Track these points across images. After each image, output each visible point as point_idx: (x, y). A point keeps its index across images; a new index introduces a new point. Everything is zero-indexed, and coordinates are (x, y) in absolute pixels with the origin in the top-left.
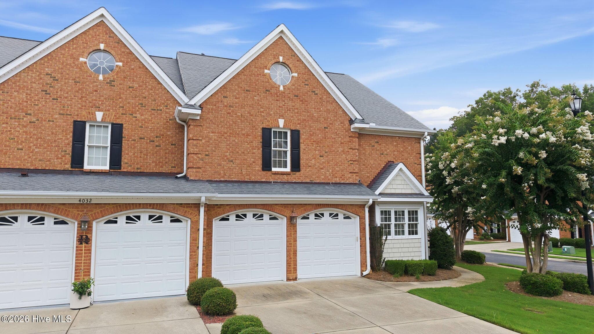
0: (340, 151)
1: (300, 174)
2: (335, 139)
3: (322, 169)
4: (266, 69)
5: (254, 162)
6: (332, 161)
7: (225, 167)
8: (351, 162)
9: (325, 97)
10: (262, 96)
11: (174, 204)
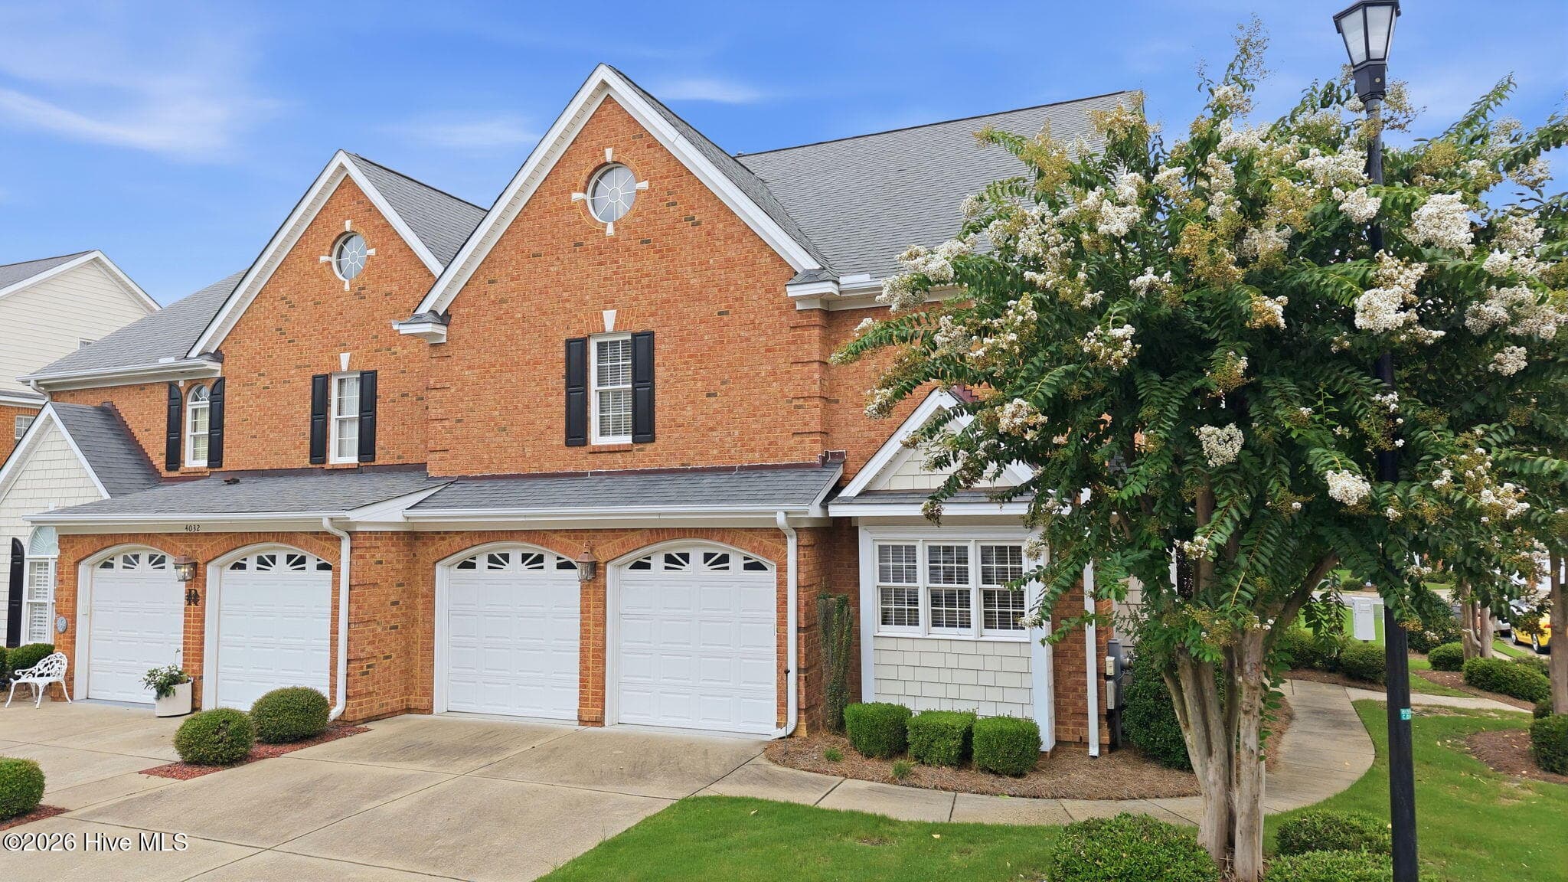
0: (763, 374)
1: (656, 449)
2: (748, 340)
3: (712, 429)
4: (576, 190)
5: (549, 428)
6: (741, 405)
7: (493, 445)
8: (796, 402)
9: (721, 226)
10: (566, 261)
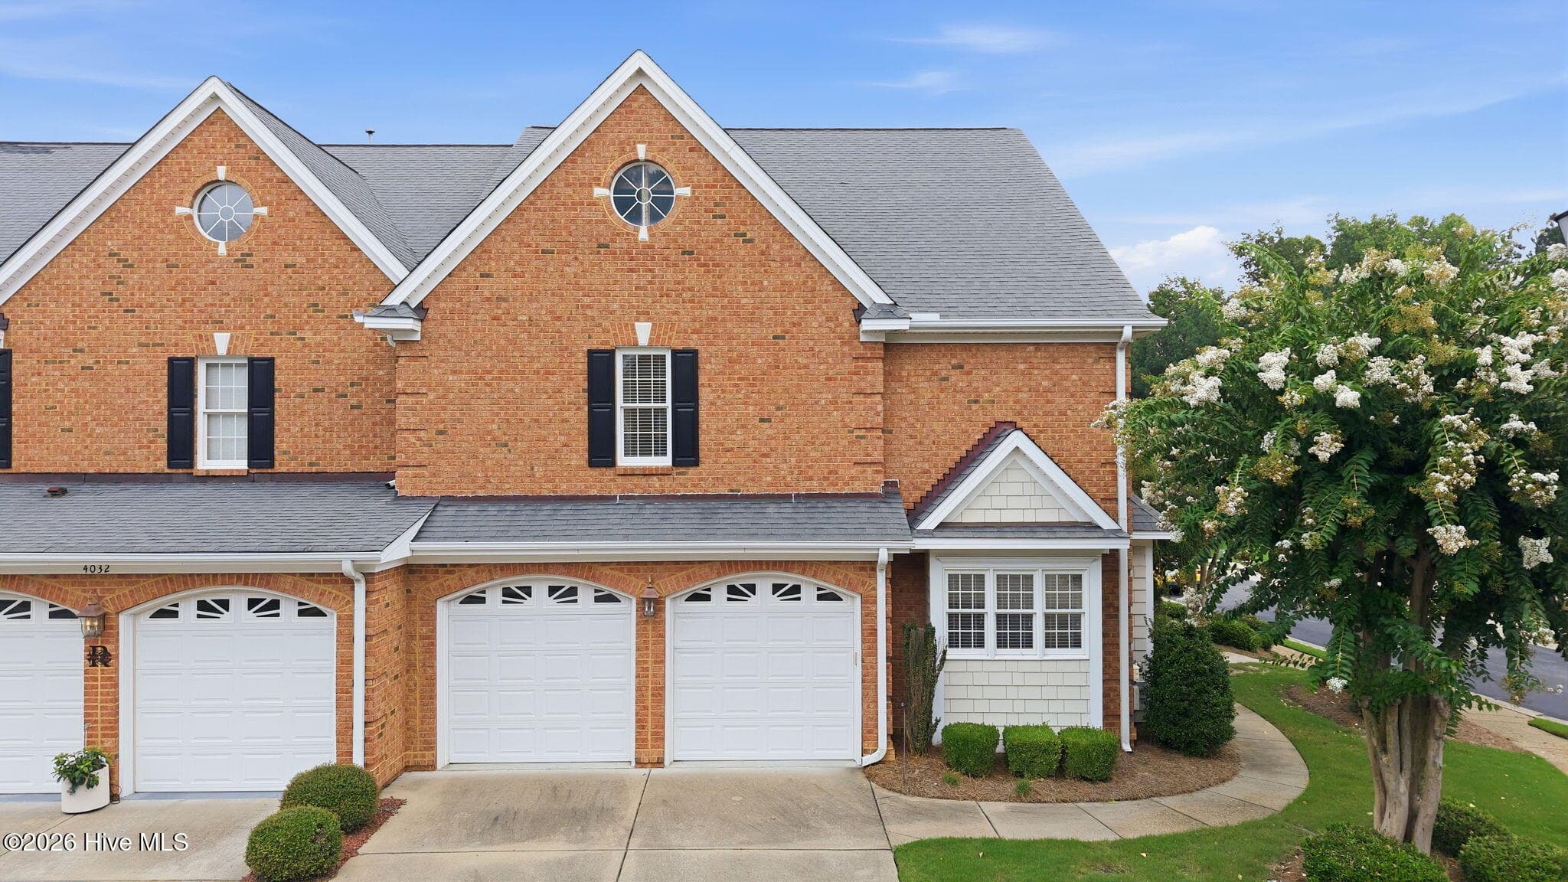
0: (823, 402)
1: (700, 473)
2: (806, 367)
3: (765, 455)
4: (599, 185)
5: (566, 445)
6: (798, 432)
7: (489, 463)
8: (857, 433)
9: (776, 247)
10: (587, 263)
11: (294, 574)
